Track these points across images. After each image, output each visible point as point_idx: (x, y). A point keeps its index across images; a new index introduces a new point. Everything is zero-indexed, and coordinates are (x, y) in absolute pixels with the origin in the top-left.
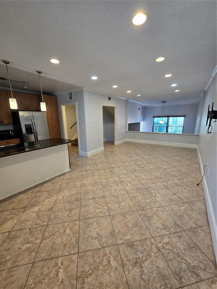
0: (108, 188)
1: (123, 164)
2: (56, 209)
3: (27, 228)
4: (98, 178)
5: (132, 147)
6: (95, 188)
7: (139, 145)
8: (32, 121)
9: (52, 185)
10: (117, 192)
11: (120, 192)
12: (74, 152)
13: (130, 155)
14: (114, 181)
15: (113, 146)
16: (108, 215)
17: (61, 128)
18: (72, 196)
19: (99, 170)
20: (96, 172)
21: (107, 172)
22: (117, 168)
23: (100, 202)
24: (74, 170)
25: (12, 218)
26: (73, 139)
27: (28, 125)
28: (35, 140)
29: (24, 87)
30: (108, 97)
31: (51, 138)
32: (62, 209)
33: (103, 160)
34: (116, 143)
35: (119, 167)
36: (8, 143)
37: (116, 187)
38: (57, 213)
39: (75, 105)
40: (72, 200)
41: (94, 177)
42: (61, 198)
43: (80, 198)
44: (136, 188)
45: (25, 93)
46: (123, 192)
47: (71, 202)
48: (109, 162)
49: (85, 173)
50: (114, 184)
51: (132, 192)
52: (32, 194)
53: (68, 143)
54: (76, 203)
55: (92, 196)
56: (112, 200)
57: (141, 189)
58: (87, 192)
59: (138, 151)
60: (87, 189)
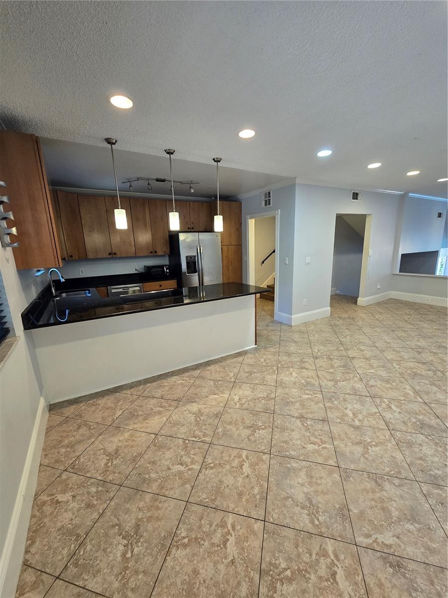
0: (336, 402)
1: (378, 352)
2: (226, 417)
3: (181, 437)
4: (314, 376)
5: (409, 315)
6: (306, 397)
7: (432, 310)
8: (197, 249)
9: (222, 370)
10: (360, 417)
11: (369, 419)
12: (265, 312)
13: (401, 334)
14: (354, 388)
15: (353, 306)
16: (334, 464)
17: (244, 263)
18: (257, 400)
19: (316, 358)
20: (310, 361)
21: (336, 365)
22: (362, 360)
23: (316, 430)
24: (262, 350)
25: (160, 413)
26: (264, 285)
27: (191, 257)
28: (200, 285)
29: (191, 191)
30: (353, 191)
31: (225, 282)
32: (237, 420)
33: (328, 336)
34: (361, 300)
35: (367, 359)
36: (161, 286)
37: (358, 406)
38: (229, 427)
39: (275, 217)
40: (256, 409)
41: (303, 371)
42: (236, 398)
43: (272, 408)
44: (414, 420)
45: (190, 201)
46: (377, 423)
47: (255, 413)
48: (342, 344)
49: (285, 358)
50: (352, 396)
51: (404, 429)
52: (189, 380)
53: (255, 293)
54: (264, 417)
55: (299, 411)
56: (346, 434)
57: (430, 427)
58: (288, 400)
59: (426, 325)
60: (287, 394)
